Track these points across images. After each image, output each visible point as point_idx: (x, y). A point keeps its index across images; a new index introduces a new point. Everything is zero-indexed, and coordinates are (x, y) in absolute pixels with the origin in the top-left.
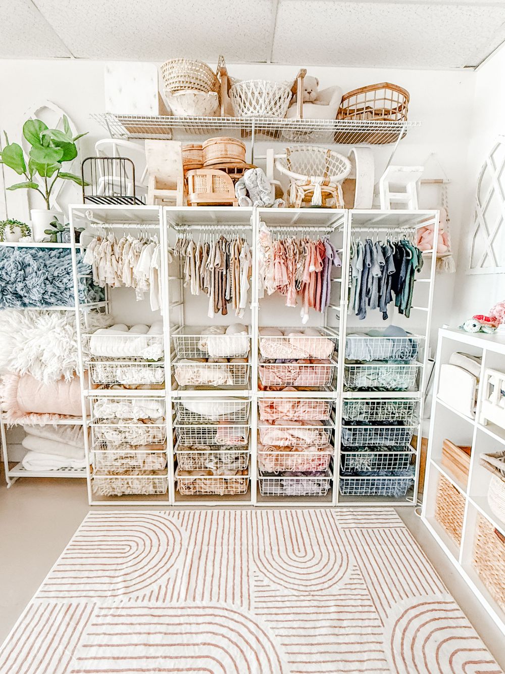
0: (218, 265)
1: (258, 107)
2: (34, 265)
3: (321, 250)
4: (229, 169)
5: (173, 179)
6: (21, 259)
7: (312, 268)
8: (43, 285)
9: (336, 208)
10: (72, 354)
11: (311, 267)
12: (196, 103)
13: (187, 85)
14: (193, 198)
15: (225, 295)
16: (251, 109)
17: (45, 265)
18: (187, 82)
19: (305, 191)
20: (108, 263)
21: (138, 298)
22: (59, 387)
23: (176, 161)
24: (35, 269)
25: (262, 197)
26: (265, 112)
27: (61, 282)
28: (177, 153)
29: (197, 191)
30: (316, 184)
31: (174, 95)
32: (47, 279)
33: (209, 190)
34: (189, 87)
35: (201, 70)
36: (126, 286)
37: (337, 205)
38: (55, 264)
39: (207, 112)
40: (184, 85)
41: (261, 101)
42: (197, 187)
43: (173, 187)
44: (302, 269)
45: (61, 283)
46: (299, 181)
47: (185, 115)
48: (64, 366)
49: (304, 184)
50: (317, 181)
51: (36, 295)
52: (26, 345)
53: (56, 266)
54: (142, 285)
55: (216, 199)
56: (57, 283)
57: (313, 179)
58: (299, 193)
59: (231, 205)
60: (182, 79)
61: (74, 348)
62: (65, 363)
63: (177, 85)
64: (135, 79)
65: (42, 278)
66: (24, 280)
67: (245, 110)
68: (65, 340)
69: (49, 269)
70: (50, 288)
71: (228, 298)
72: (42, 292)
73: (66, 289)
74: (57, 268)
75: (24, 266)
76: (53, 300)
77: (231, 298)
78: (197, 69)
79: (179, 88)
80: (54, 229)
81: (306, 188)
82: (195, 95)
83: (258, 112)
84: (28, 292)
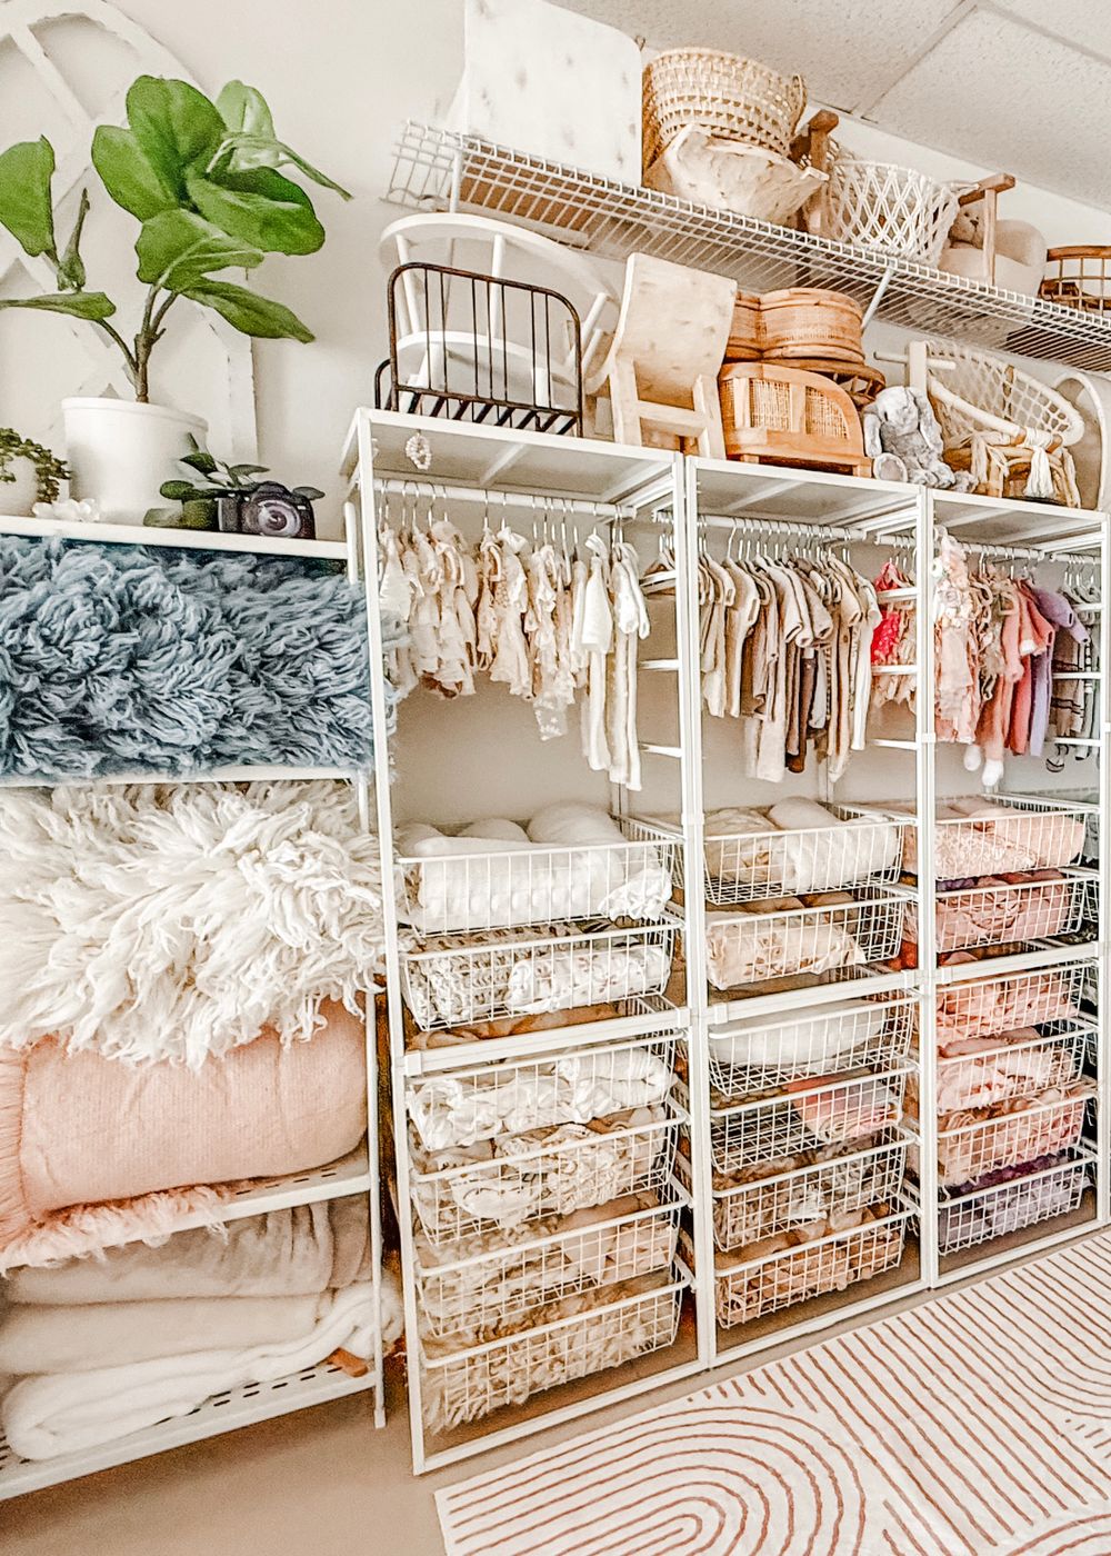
0: (823, 632)
1: (899, 234)
2: (187, 611)
3: (1038, 603)
4: (839, 376)
5: (682, 380)
6: (120, 586)
7: (1029, 647)
8: (226, 687)
9: (1065, 505)
10: (346, 935)
11: (1024, 643)
12: (763, 183)
13: (752, 132)
14: (749, 439)
15: (810, 717)
16: (882, 233)
17: (228, 617)
18: (751, 124)
19: (1009, 458)
20: (448, 615)
21: (551, 730)
22: (230, 1075)
23: (712, 330)
24: (191, 627)
25: (925, 461)
26: (914, 250)
27: (294, 675)
28: (721, 310)
29: (763, 425)
30: (1035, 448)
31: (711, 147)
32: (237, 665)
33: (796, 427)
34: (753, 139)
35: (785, 103)
36: (512, 692)
37: (1069, 500)
38: (262, 610)
39: (779, 213)
40: (743, 127)
41: (910, 221)
42: (761, 413)
43: (685, 401)
44: (999, 647)
45: (295, 682)
46: (995, 436)
47: (719, 205)
48: (299, 984)
49: (1006, 440)
50: (1038, 439)
51: (189, 725)
52: (117, 927)
53: (268, 619)
54: (561, 688)
55: (815, 452)
56: (279, 681)
57: (1030, 433)
58: (995, 462)
59: (848, 470)
60: (739, 112)
61: (358, 910)
62: (306, 973)
63: (722, 122)
64: (570, 62)
65: (223, 664)
66: (132, 665)
67: (865, 232)
68: (323, 885)
69: (245, 628)
70: (254, 700)
71: (820, 725)
72: (221, 710)
73: (314, 702)
74: (272, 625)
75: (134, 612)
76: (258, 742)
77: (827, 723)
78: (778, 98)
79: (726, 133)
80: (200, 483)
81: (1011, 451)
82: (771, 164)
83: (899, 245)
84: (143, 714)
